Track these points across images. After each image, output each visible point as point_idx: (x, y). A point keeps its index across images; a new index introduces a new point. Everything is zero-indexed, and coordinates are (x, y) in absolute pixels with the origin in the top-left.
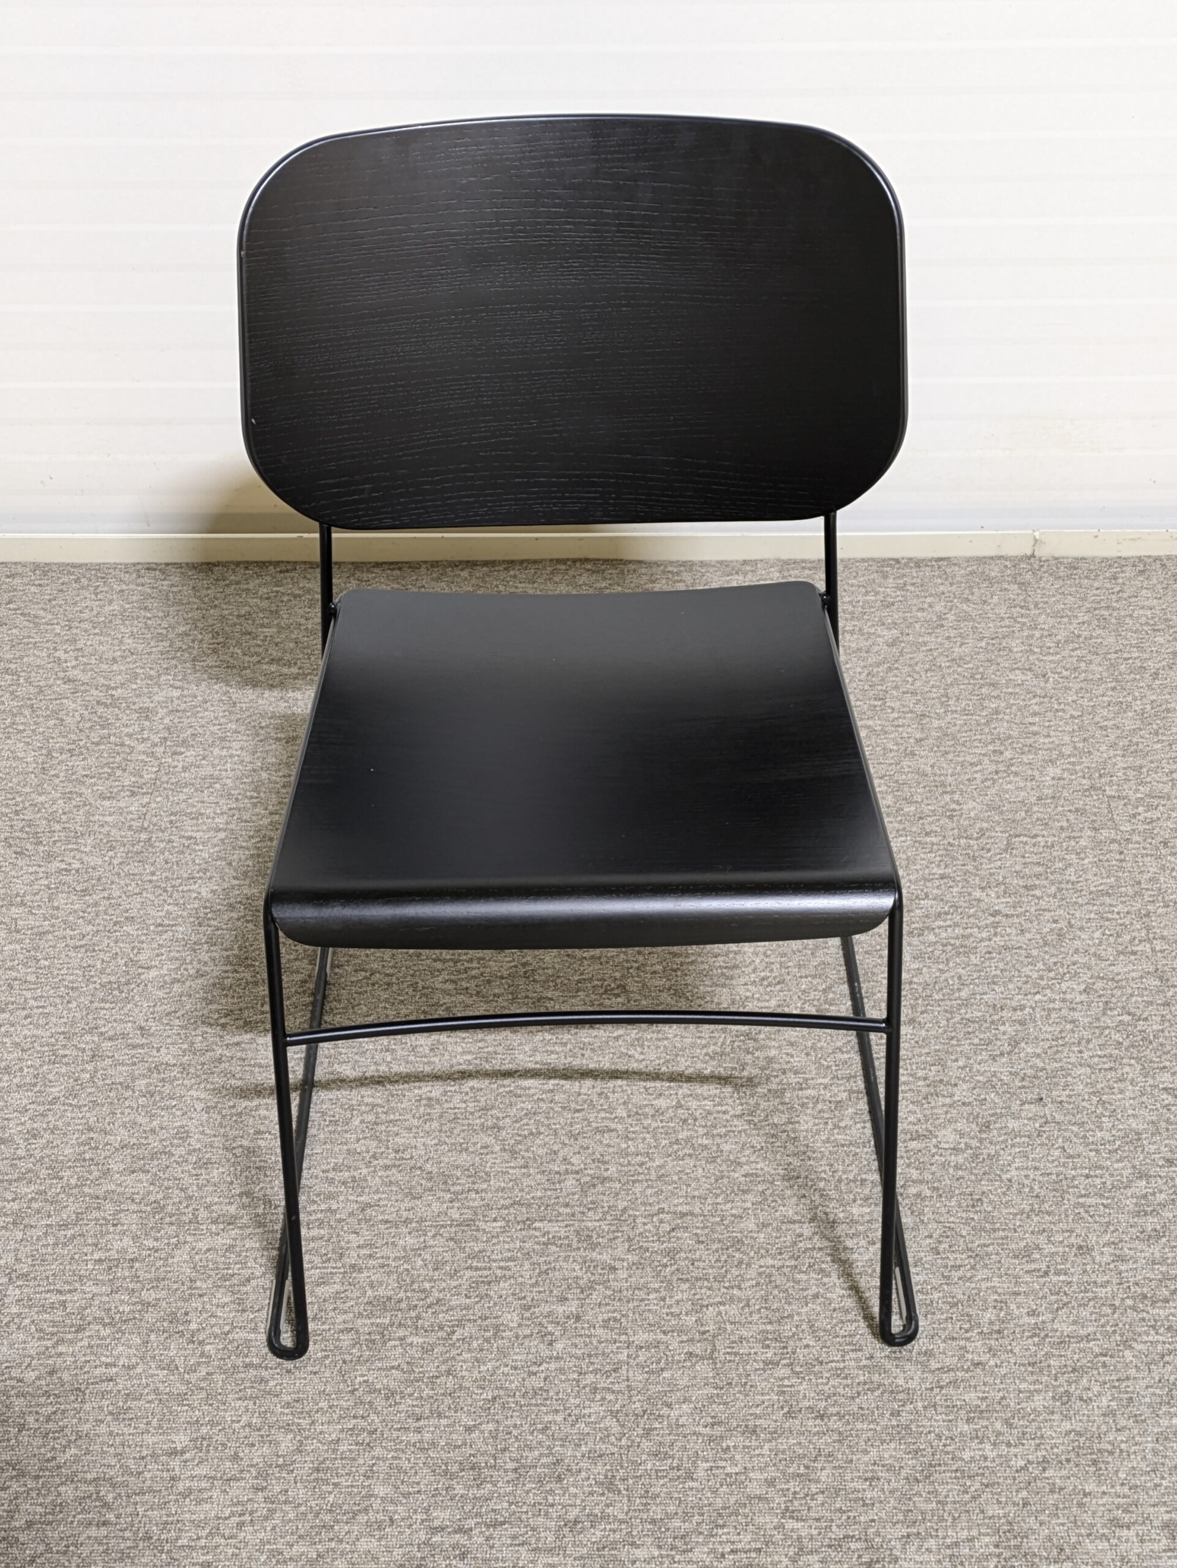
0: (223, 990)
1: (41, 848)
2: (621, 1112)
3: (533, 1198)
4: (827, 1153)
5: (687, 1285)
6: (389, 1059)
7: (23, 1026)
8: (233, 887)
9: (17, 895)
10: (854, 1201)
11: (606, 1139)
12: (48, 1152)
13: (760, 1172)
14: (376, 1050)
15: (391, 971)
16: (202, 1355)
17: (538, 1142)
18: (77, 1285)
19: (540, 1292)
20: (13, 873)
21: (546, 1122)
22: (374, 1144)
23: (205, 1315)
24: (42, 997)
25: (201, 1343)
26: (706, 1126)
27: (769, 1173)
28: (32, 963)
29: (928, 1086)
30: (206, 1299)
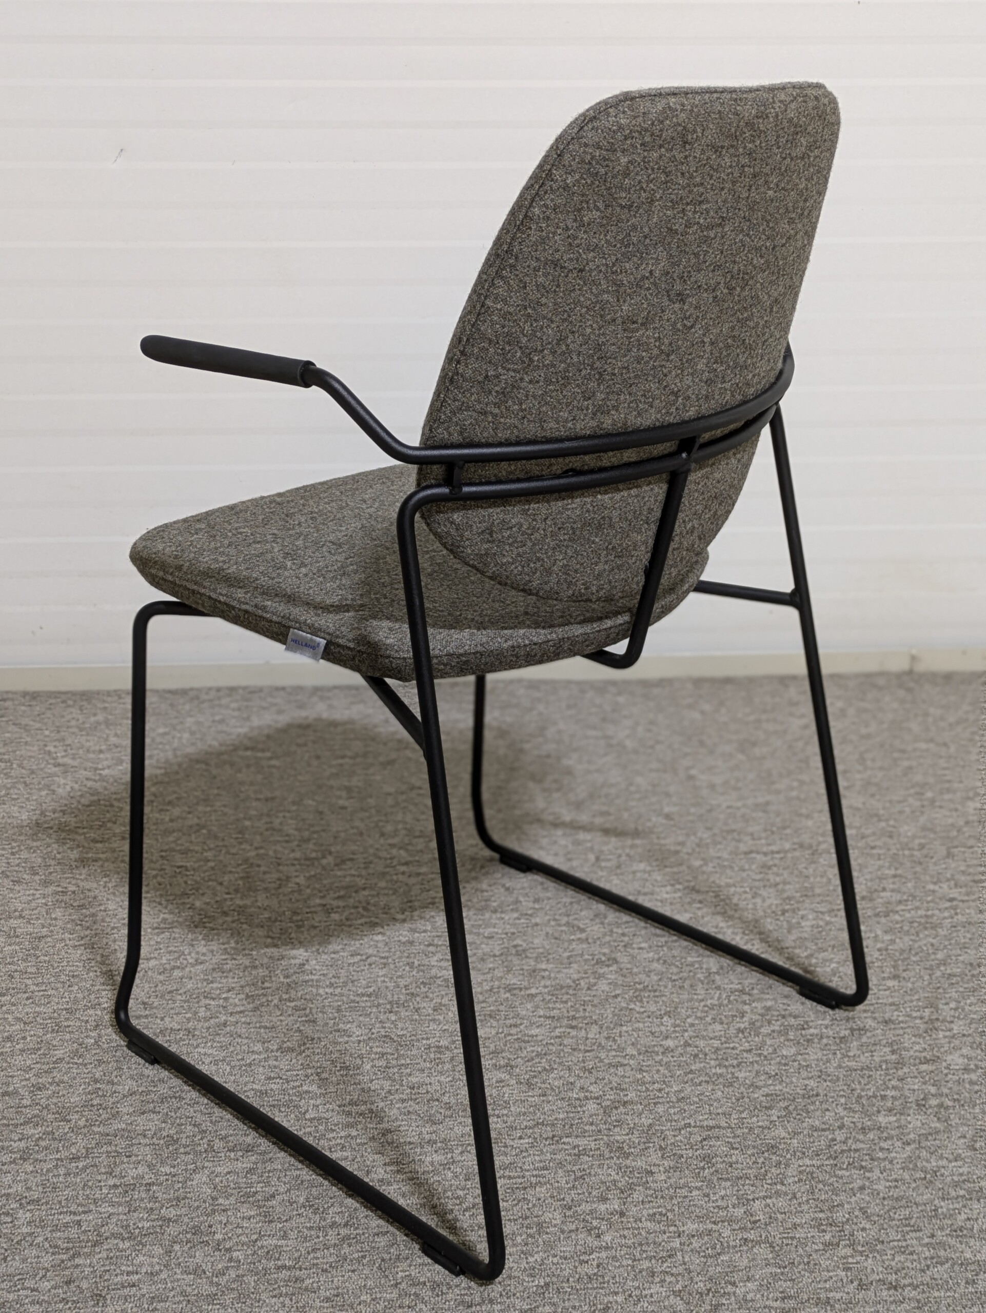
0: (223, 972)
1: (37, 878)
2: (630, 1050)
3: (556, 1119)
4: (842, 1076)
5: (729, 1183)
6: (393, 1018)
7: (25, 1005)
8: (225, 900)
9: (15, 911)
10: (879, 1112)
11: (620, 1071)
12: (54, 1100)
13: (779, 1093)
14: (380, 1012)
15: (387, 954)
16: (230, 1260)
17: (552, 1075)
18: (92, 1207)
19: (579, 1194)
20: (11, 895)
21: (557, 1060)
22: (389, 1083)
23: (230, 1227)
24: (43, 983)
25: (229, 1250)
26: (717, 1059)
27: (788, 1093)
28: (33, 959)
29: (926, 1023)
30: (229, 1213)
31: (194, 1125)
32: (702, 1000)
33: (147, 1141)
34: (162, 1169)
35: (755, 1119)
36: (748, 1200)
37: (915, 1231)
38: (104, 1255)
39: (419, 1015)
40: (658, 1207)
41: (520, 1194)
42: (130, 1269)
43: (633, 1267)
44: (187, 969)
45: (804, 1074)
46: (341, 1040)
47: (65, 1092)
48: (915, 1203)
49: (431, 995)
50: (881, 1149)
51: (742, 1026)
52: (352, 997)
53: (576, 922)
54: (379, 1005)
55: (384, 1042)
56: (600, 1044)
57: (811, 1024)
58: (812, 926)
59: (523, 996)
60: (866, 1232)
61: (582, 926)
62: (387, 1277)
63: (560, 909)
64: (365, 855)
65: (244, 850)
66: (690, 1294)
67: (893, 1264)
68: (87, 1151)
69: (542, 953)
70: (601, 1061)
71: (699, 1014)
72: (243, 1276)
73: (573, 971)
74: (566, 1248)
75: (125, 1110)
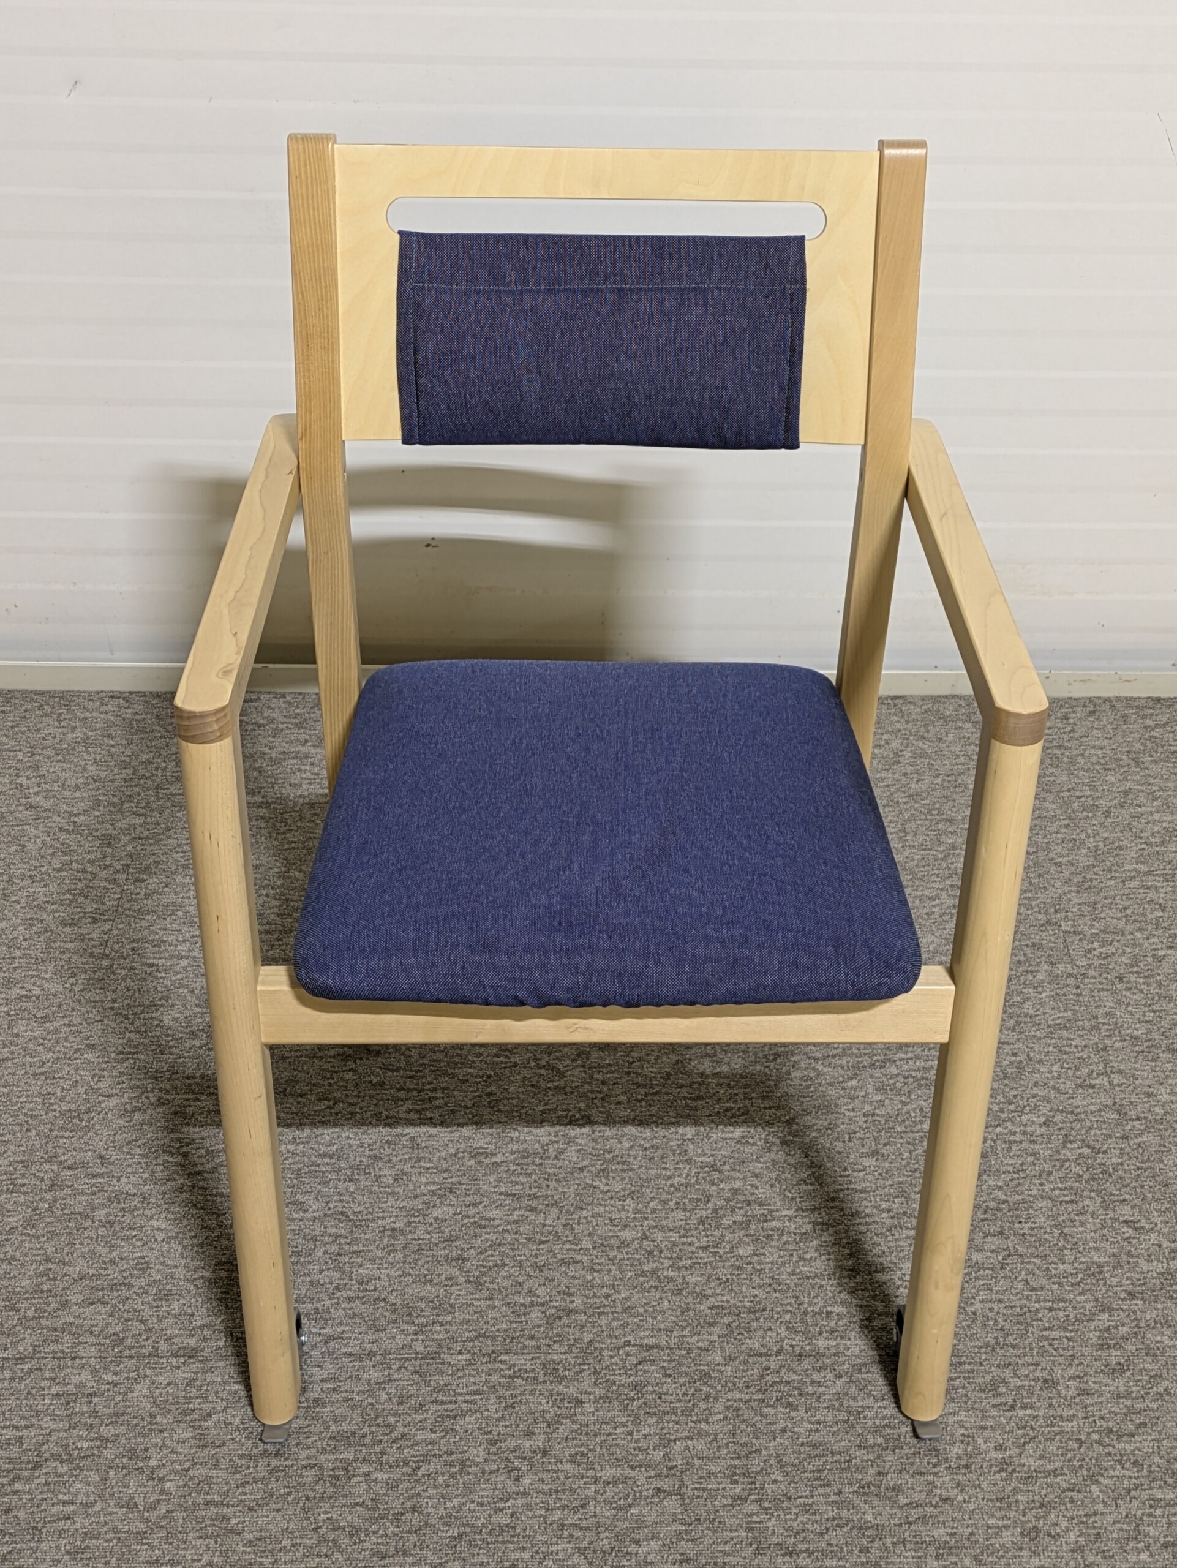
31: (141, 1321)
32: (670, 1178)
33: (93, 1340)
34: (104, 1376)
35: (695, 1338)
36: (669, 1441)
37: (824, 1486)
38: (42, 1480)
39: (379, 1186)
40: (582, 1446)
41: (448, 1423)
42: (66, 1498)
43: (545, 1517)
44: (149, 1112)
45: (756, 1280)
47: (16, 1273)
48: (832, 1453)
49: (394, 1159)
50: (813, 1382)
51: (704, 1213)
52: (313, 1158)
54: (339, 1170)
55: (339, 1220)
56: (557, 1232)
57: (775, 1214)
58: (801, 1078)
59: (488, 1165)
60: (775, 1484)
62: (309, 1518)
66: (594, 1552)
67: (795, 1524)
68: (34, 1350)
70: (554, 1256)
71: (664, 1197)
72: (172, 1512)
74: (484, 1492)
75: (73, 1299)
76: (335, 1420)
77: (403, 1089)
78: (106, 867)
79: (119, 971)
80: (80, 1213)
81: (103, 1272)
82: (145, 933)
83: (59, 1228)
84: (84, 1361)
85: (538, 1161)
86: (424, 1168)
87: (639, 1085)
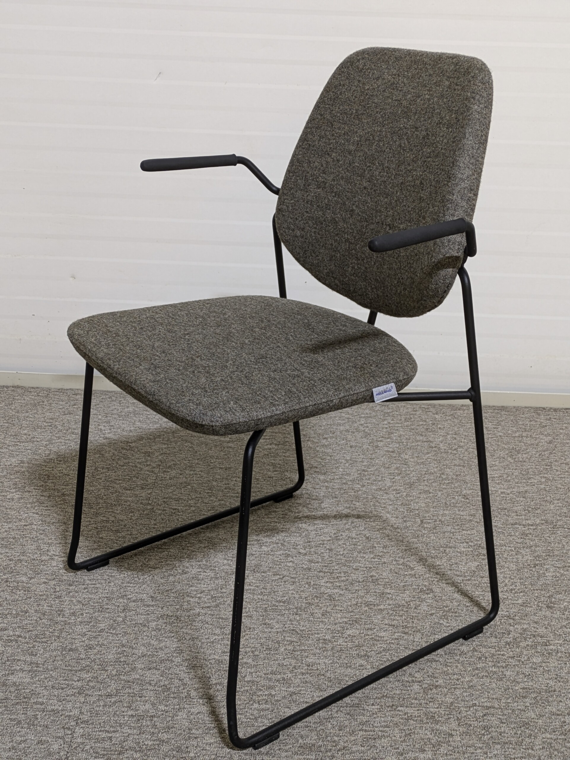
31: (180, 680)
33: (151, 688)
34: (159, 707)
35: (516, 704)
39: (314, 618)
41: (371, 742)
44: (178, 577)
45: (546, 676)
46: (267, 630)
47: (105, 652)
49: (321, 605)
51: (509, 640)
52: (273, 602)
53: (408, 563)
54: (290, 609)
55: (292, 633)
57: (551, 642)
58: (553, 576)
59: (376, 610)
61: (412, 566)
63: (399, 554)
64: (283, 509)
65: (212, 500)
68: (117, 691)
69: (388, 582)
73: (406, 596)
75: (139, 666)
76: (302, 737)
77: (322, 572)
78: (147, 465)
79: (157, 511)
80: (141, 624)
81: (155, 653)
82: (171, 495)
83: (129, 631)
84: (147, 698)
85: (405, 609)
86: (339, 610)
87: (458, 576)
